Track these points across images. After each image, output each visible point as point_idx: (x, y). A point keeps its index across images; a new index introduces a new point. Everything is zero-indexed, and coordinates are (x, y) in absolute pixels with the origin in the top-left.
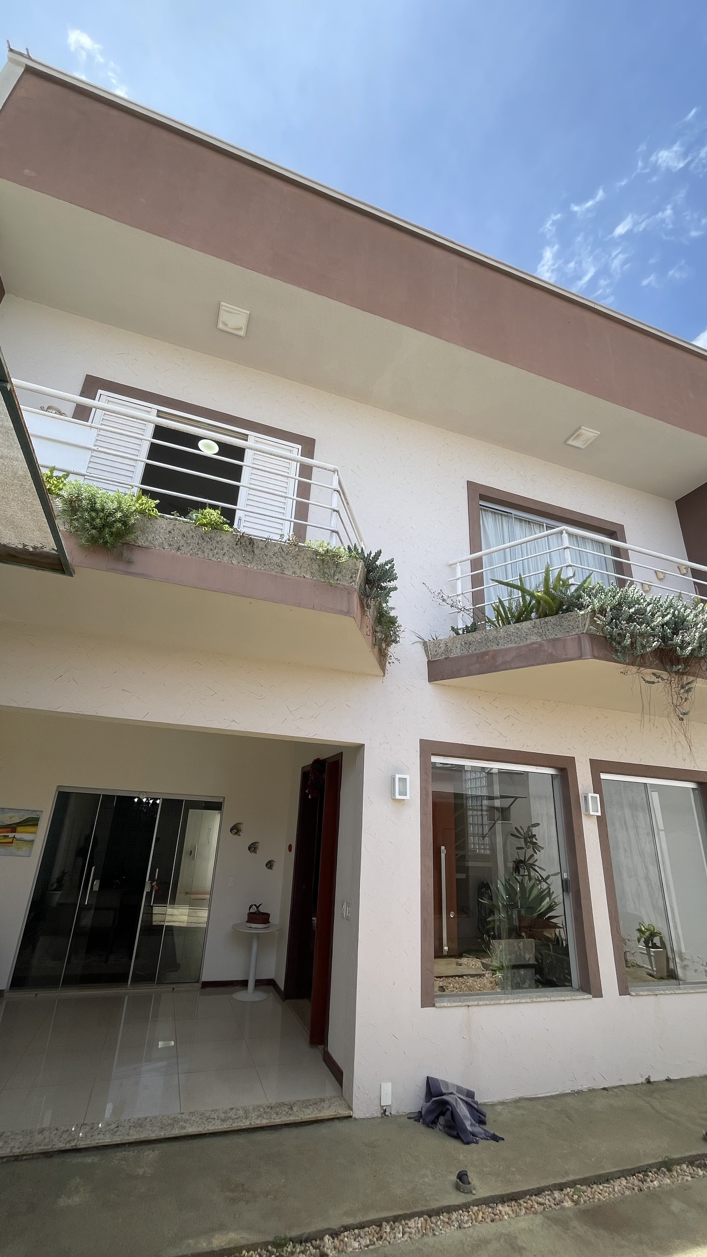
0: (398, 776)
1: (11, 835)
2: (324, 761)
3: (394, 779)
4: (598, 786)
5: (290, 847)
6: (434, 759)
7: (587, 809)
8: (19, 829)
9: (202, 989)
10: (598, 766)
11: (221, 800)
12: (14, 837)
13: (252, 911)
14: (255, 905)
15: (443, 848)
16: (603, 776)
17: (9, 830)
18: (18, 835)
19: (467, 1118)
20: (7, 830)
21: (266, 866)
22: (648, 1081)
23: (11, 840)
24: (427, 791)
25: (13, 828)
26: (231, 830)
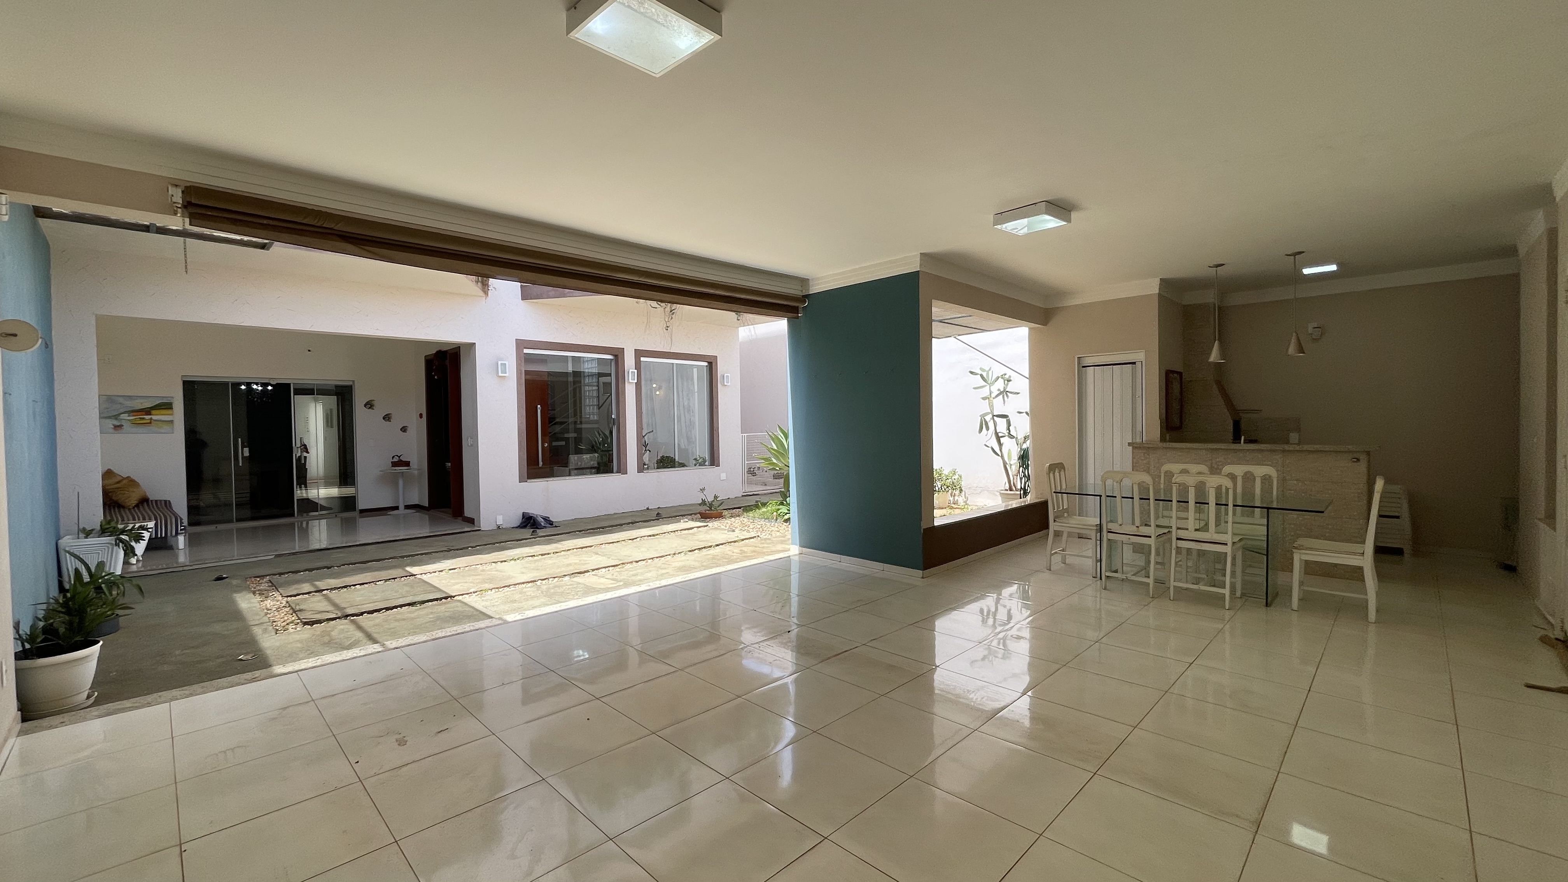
0: (500, 363)
1: (147, 417)
2: (445, 352)
3: (498, 364)
4: (638, 365)
5: (421, 416)
6: (526, 351)
7: (628, 379)
8: (153, 412)
9: (361, 514)
10: (639, 353)
11: (351, 383)
12: (151, 419)
13: (395, 460)
14: (397, 456)
15: (539, 406)
16: (642, 359)
17: (144, 413)
18: (154, 417)
19: (542, 522)
20: (141, 413)
21: (401, 430)
22: (648, 509)
23: (149, 421)
24: (521, 370)
25: (148, 411)
26: (365, 406)
